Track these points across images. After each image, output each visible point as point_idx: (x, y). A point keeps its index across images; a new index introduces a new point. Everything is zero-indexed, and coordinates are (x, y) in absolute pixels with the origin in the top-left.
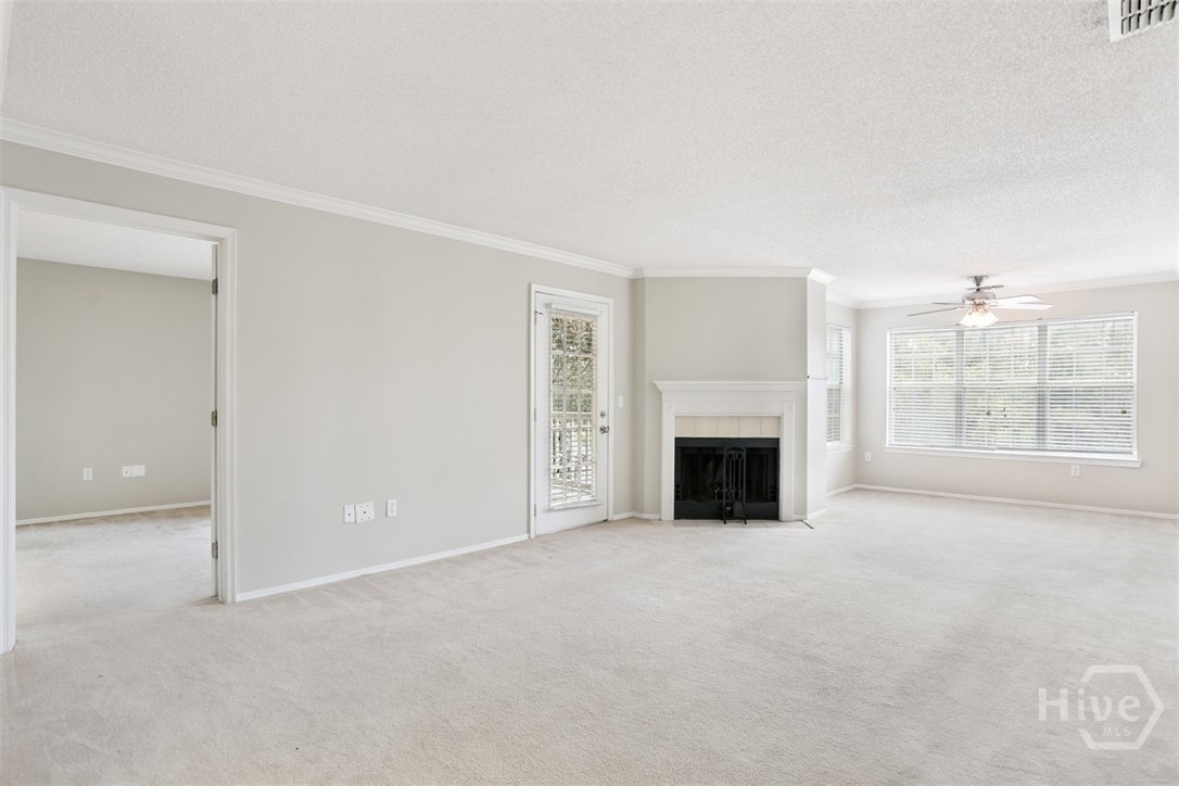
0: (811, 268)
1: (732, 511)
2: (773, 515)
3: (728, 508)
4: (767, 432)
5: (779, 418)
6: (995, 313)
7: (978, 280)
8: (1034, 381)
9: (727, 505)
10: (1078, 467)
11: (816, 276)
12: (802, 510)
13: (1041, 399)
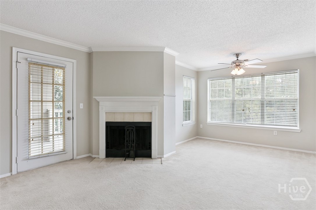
0: (165, 47)
1: (129, 154)
2: (149, 156)
3: (128, 153)
4: (146, 120)
5: (151, 113)
6: (244, 69)
7: (237, 55)
8: (260, 97)
9: (127, 152)
10: (276, 131)
11: (167, 51)
12: (162, 153)
13: (262, 104)
